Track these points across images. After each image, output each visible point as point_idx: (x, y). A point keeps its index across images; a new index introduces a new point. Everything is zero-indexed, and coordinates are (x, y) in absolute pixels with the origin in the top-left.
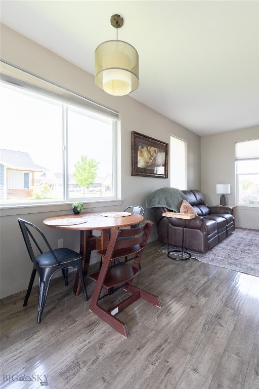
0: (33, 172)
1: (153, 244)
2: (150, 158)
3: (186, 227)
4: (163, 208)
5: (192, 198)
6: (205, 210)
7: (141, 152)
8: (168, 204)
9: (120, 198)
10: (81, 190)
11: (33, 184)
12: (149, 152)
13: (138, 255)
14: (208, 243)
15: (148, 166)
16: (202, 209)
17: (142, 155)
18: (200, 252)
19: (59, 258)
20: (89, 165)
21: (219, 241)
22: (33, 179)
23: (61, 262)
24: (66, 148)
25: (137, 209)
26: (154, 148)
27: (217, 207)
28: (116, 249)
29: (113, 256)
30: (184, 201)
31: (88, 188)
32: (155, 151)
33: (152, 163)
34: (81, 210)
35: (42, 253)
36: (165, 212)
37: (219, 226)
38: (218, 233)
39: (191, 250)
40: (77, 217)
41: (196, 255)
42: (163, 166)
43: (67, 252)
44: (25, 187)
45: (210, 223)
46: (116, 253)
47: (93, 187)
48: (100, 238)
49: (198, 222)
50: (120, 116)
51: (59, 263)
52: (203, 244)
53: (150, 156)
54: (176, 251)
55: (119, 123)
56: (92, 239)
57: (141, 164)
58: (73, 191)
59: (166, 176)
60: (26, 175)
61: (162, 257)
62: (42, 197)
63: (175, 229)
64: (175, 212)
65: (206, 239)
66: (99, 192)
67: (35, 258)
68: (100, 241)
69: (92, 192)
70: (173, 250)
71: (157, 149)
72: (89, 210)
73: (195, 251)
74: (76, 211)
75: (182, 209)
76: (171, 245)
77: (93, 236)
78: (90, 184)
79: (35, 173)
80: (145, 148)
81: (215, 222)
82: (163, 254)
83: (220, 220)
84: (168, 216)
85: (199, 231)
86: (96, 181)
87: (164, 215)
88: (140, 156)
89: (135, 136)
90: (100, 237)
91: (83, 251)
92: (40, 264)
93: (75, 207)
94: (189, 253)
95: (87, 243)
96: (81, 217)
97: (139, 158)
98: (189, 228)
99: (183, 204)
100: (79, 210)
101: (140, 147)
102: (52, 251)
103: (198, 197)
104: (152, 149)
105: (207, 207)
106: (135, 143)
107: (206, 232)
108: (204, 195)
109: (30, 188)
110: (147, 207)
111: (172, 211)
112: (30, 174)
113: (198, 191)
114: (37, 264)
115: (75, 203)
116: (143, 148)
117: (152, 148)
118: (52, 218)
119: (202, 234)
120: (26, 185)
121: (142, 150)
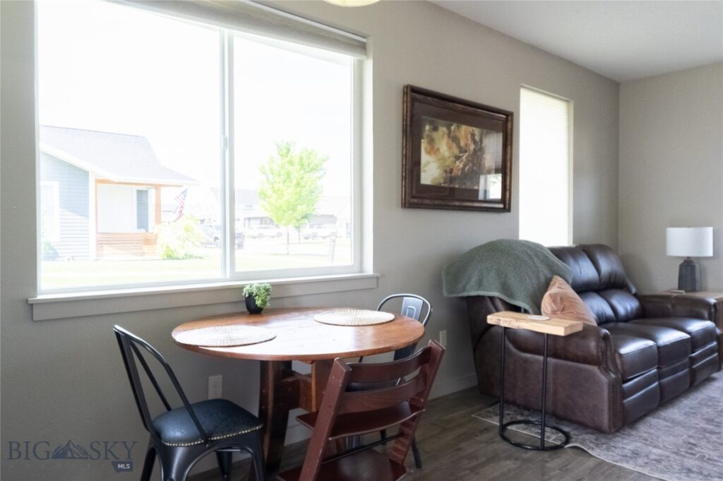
0: (157, 187)
1: (462, 398)
2: (458, 158)
3: (556, 356)
4: (492, 298)
5: (586, 270)
6: (625, 305)
7: (431, 141)
8: (505, 288)
9: (369, 270)
10: (279, 235)
11: (158, 221)
12: (455, 139)
13: (406, 430)
14: (623, 405)
15: (452, 180)
16: (615, 302)
17: (433, 150)
18: (598, 430)
19: (207, 425)
20: (302, 166)
21: (663, 399)
22: (158, 206)
23: (211, 435)
24: (229, 143)
25: (414, 302)
26: (470, 129)
27: (665, 298)
28: (342, 412)
29: (335, 430)
30: (558, 280)
31: (298, 228)
32: (473, 135)
33: (463, 169)
34: (264, 302)
35: (169, 408)
36: (497, 310)
37: (665, 356)
38: (660, 376)
39: (571, 421)
40: (255, 323)
41: (587, 436)
42: (497, 171)
43: (228, 410)
44: (139, 227)
45: (631, 347)
46: (343, 423)
47: (312, 226)
48: (308, 379)
49: (592, 345)
50: (370, 47)
51: (206, 437)
52: (606, 407)
53: (456, 151)
54: (527, 422)
55: (369, 65)
56: (290, 380)
57: (430, 173)
58: (261, 236)
59: (506, 204)
60: (142, 195)
61: (485, 436)
62: (181, 253)
63: (526, 361)
64: (526, 312)
65: (617, 393)
66: (328, 240)
67: (151, 422)
68: (308, 386)
69: (310, 240)
70: (520, 418)
71: (477, 131)
72: (287, 303)
73: (583, 426)
74: (252, 307)
75: (546, 303)
76: (514, 403)
77: (292, 373)
78: (305, 217)
79: (163, 190)
80: (443, 130)
81: (650, 343)
82: (488, 429)
83: (669, 337)
84: (503, 324)
85: (595, 369)
86: (321, 208)
87: (491, 319)
88: (429, 153)
89: (413, 100)
90: (310, 376)
91: (267, 409)
92: (162, 436)
93: (251, 295)
94: (566, 429)
95: (277, 388)
96: (265, 322)
97: (425, 157)
98: (566, 358)
99: (553, 290)
100: (258, 303)
101: (427, 128)
102: (188, 407)
103: (606, 266)
104: (464, 131)
105: (636, 296)
106: (412, 117)
107: (615, 373)
108: (625, 261)
109: (150, 230)
110: (445, 294)
111: (517, 309)
112: (152, 194)
113: (603, 249)
114: (157, 435)
115: (251, 285)
116: (435, 129)
117: (464, 128)
118: (192, 324)
119: (603, 379)
120: (142, 222)
121: (435, 135)
